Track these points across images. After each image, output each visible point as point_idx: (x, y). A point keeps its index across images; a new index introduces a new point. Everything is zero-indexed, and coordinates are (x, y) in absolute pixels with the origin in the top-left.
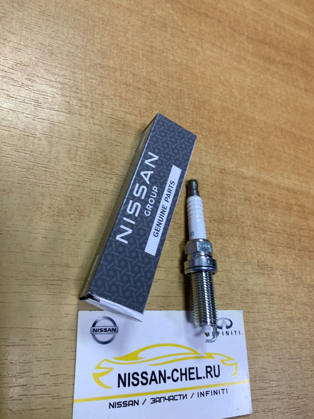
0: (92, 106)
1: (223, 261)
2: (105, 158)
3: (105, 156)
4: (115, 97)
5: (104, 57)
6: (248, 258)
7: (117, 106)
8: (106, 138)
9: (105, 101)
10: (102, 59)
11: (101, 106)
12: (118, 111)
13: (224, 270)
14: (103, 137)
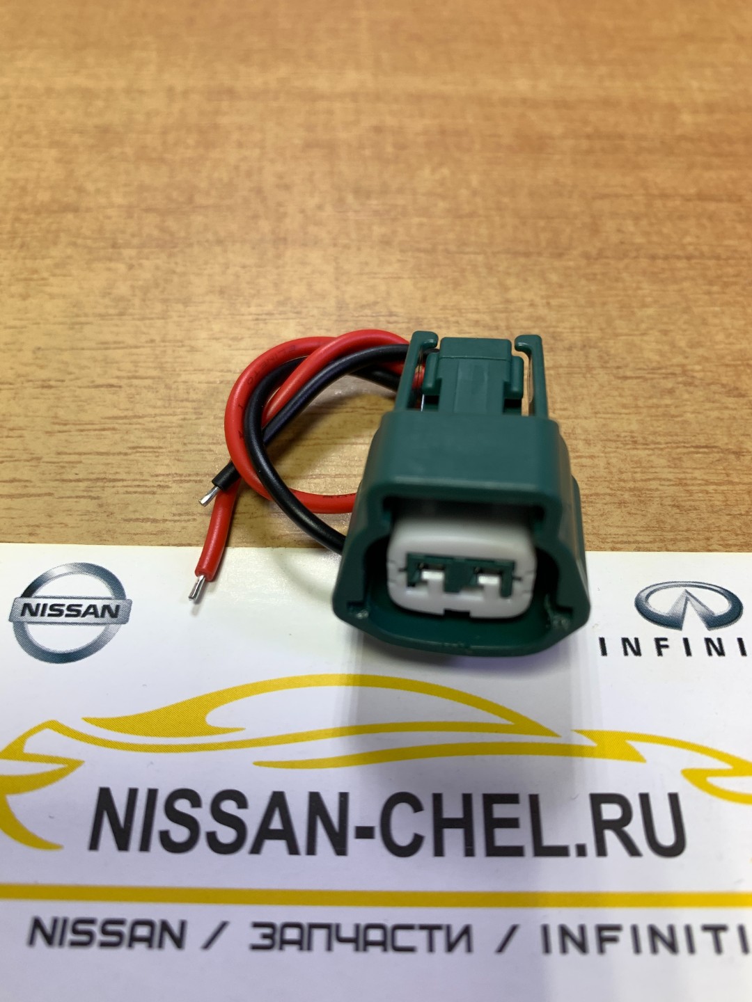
1: (153, 316)
6: (288, 299)
13: (152, 341)
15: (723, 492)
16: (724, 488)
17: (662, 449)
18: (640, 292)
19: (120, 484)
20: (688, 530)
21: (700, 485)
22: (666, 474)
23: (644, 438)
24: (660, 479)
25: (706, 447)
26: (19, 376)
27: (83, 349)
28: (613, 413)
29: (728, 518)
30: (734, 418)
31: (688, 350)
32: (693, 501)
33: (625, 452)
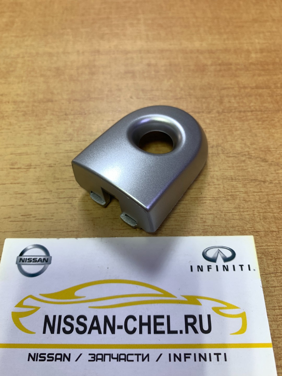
15: (259, 195)
16: (259, 194)
17: (240, 181)
18: (235, 125)
20: (247, 208)
21: (252, 193)
22: (242, 190)
24: (240, 191)
25: (254, 180)
26: (42, 163)
27: (60, 153)
28: (226, 169)
29: (260, 204)
30: (264, 169)
31: (250, 146)
32: (249, 198)
33: (229, 183)
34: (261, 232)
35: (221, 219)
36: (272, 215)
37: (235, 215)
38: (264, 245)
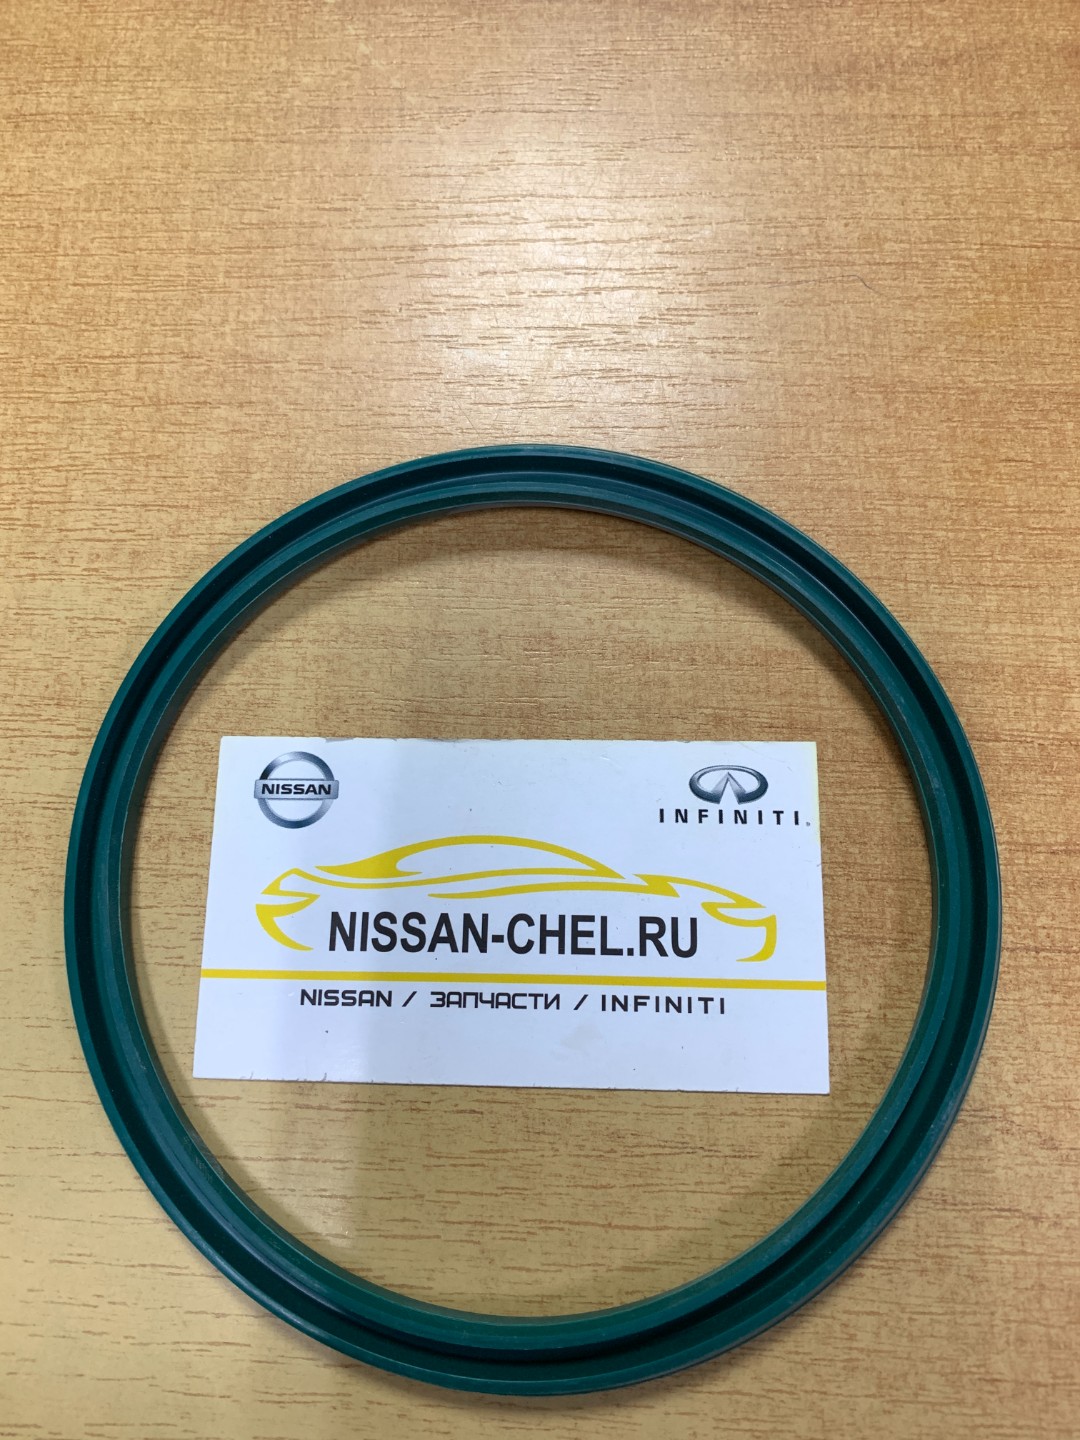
0: (30, 514)
2: (58, 687)
3: (58, 679)
4: (110, 460)
5: (83, 327)
7: (115, 491)
8: (69, 614)
9: (77, 484)
10: (79, 336)
11: (61, 507)
12: (118, 508)
14: (57, 614)
15: (1015, 1264)
16: (1017, 1258)
17: (967, 1211)
19: (495, 1228)
20: (977, 1303)
21: (996, 1254)
22: (969, 1240)
23: (954, 1197)
24: (961, 1246)
25: (1009, 1210)
29: (1014, 1292)
30: (1042, 1176)
31: (1013, 1085)
32: (986, 1271)
34: (1005, 1384)
35: (898, 1331)
36: (1042, 1330)
37: (939, 1322)
38: (1007, 1423)
